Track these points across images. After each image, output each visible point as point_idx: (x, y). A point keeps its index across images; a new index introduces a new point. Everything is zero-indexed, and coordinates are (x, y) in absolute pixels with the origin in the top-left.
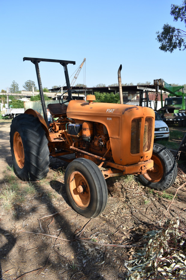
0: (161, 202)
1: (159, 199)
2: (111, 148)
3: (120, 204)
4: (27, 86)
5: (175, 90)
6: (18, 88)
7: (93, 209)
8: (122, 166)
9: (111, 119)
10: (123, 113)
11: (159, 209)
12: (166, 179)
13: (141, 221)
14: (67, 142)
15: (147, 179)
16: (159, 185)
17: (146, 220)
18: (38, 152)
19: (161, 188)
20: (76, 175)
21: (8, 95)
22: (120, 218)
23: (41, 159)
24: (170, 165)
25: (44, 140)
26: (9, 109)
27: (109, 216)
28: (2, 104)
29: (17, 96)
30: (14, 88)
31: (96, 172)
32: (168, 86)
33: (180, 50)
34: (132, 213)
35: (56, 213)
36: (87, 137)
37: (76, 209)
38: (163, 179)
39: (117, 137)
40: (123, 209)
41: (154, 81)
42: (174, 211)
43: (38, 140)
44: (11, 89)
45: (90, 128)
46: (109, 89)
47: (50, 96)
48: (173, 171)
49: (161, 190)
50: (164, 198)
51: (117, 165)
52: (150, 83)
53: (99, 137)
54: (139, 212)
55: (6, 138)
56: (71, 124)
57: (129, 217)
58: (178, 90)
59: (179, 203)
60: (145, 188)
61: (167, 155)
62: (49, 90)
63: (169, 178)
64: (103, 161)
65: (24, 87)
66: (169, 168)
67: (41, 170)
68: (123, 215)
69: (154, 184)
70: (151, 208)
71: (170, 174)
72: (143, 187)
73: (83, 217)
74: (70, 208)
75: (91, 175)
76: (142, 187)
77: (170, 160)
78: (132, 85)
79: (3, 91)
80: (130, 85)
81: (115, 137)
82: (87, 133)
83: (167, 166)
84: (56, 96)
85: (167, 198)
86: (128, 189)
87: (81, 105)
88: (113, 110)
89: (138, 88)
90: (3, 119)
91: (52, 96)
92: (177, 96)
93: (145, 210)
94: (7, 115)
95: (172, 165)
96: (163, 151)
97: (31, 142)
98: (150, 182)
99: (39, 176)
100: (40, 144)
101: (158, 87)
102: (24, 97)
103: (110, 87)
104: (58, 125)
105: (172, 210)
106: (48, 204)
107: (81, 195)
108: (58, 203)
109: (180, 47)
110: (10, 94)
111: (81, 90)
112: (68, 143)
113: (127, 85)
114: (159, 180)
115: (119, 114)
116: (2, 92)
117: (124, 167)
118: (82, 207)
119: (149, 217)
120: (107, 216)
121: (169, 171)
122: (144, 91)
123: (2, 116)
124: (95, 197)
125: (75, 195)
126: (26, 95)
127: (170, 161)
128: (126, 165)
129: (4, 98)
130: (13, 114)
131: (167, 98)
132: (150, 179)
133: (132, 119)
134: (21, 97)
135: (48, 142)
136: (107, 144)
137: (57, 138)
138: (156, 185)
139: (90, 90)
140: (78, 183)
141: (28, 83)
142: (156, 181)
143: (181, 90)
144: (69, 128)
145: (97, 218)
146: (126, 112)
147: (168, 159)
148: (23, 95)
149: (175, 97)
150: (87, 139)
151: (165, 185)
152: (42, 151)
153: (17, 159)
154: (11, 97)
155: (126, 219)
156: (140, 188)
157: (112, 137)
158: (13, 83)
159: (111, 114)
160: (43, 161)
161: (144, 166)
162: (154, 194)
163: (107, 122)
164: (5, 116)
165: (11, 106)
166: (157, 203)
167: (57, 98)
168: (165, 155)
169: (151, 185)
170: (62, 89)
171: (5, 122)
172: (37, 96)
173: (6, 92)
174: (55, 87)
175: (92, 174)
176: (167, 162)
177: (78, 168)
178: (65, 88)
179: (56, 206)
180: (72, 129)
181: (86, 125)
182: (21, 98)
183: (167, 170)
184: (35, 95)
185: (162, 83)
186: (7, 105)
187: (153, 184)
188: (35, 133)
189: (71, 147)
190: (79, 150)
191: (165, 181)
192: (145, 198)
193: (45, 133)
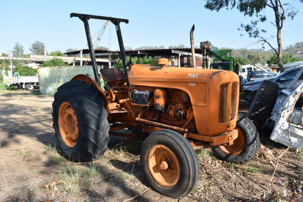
0: (246, 176)
1: (244, 173)
2: (194, 117)
3: (204, 181)
4: (35, 48)
5: (222, 54)
6: (22, 51)
7: (184, 187)
8: (209, 137)
9: (194, 84)
10: (211, 78)
11: (248, 183)
12: (248, 150)
13: (235, 197)
14: (129, 113)
15: (224, 153)
16: (240, 158)
17: (240, 196)
18: (98, 126)
19: (242, 161)
20: (158, 149)
21: (12, 60)
22: (210, 195)
23: (102, 133)
24: (253, 134)
25: (103, 112)
26: (17, 78)
27: (198, 195)
28: (4, 71)
29: (21, 61)
30: (18, 51)
31: (186, 145)
32: (215, 50)
33: (227, 9)
34: (221, 189)
35: (136, 196)
36: (160, 107)
37: (159, 190)
38: (245, 151)
39: (203, 104)
40: (209, 186)
41: (201, 43)
42: (264, 185)
43: (98, 112)
44: (13, 52)
45: (164, 96)
46: (139, 53)
47: (66, 61)
48: (255, 142)
49: (241, 163)
50: (248, 171)
51: (201, 136)
52: (184, 46)
53: (176, 105)
54: (229, 187)
55: (21, 113)
56: (137, 92)
57: (221, 195)
58: (225, 54)
59: (265, 175)
60: (223, 163)
61: (248, 124)
62: (65, 54)
63: (252, 149)
64: (186, 132)
65: (30, 50)
66: (251, 138)
67: (100, 147)
68: (212, 193)
69: (234, 158)
70: (240, 183)
71: (253, 145)
72: (221, 161)
73: (168, 198)
74: (150, 189)
75: (182, 148)
76: (219, 162)
77: (252, 129)
78: (163, 49)
79: (4, 55)
80: (160, 49)
81: (199, 104)
82: (161, 102)
83: (248, 136)
84: (73, 61)
85: (251, 172)
86: (205, 164)
87: (150, 69)
88: (197, 75)
89: (173, 52)
90: (8, 89)
91: (68, 61)
92: (223, 61)
93: (233, 186)
94: (14, 85)
95: (254, 135)
96: (244, 119)
97: (89, 114)
98: (228, 156)
99: (97, 155)
100: (100, 115)
101: (205, 50)
102: (32, 62)
103: (140, 51)
104: (114, 93)
105: (262, 184)
106: (121, 187)
107: (164, 173)
108: (133, 184)
109: (228, 6)
110: (15, 58)
111: (104, 54)
112: (131, 114)
113: (157, 48)
114: (239, 153)
115: (205, 79)
116: (2, 56)
117: (212, 137)
118: (167, 187)
119: (241, 192)
120: (196, 195)
121: (251, 142)
122: (180, 55)
123: (7, 86)
124: (187, 173)
125: (156, 174)
126: (36, 60)
127: (252, 131)
128: (213, 136)
129: (6, 64)
130: (22, 84)
131: (213, 62)
132: (228, 152)
133: (221, 84)
134: (26, 62)
135: (107, 114)
136: (188, 113)
137: (115, 109)
138: (236, 158)
139: (116, 54)
140: (160, 159)
141: (36, 45)
142: (235, 153)
143: (228, 54)
144: (135, 97)
145: (186, 198)
146: (213, 76)
147: (250, 129)
148: (32, 59)
149: (221, 62)
150: (160, 109)
151: (247, 158)
152: (102, 125)
153: (63, 136)
154: (15, 62)
155: (218, 196)
156: (218, 164)
157: (196, 104)
158: (17, 45)
159: (194, 79)
160: (103, 137)
161: (231, 136)
162: (235, 168)
163: (190, 88)
164: (11, 86)
165: (16, 73)
166: (243, 178)
167: (74, 64)
168: (246, 124)
169: (229, 159)
170: (81, 52)
171: (12, 94)
172: (50, 61)
173: (7, 56)
174: (69, 50)
175: (182, 146)
176: (249, 132)
177: (162, 141)
178: (85, 52)
179: (132, 187)
180: (139, 97)
181: (158, 92)
182: (27, 64)
183: (249, 141)
184: (48, 60)
185: (209, 46)
186: (10, 72)
187: (232, 158)
188: (93, 103)
189: (137, 119)
190: (149, 121)
191: (247, 153)
192: (228, 173)
193: (104, 103)
